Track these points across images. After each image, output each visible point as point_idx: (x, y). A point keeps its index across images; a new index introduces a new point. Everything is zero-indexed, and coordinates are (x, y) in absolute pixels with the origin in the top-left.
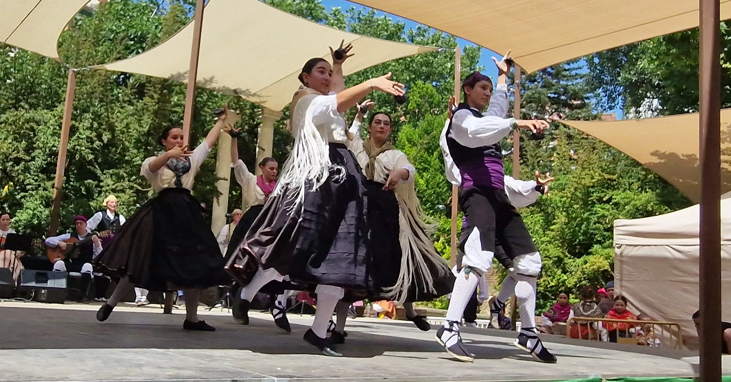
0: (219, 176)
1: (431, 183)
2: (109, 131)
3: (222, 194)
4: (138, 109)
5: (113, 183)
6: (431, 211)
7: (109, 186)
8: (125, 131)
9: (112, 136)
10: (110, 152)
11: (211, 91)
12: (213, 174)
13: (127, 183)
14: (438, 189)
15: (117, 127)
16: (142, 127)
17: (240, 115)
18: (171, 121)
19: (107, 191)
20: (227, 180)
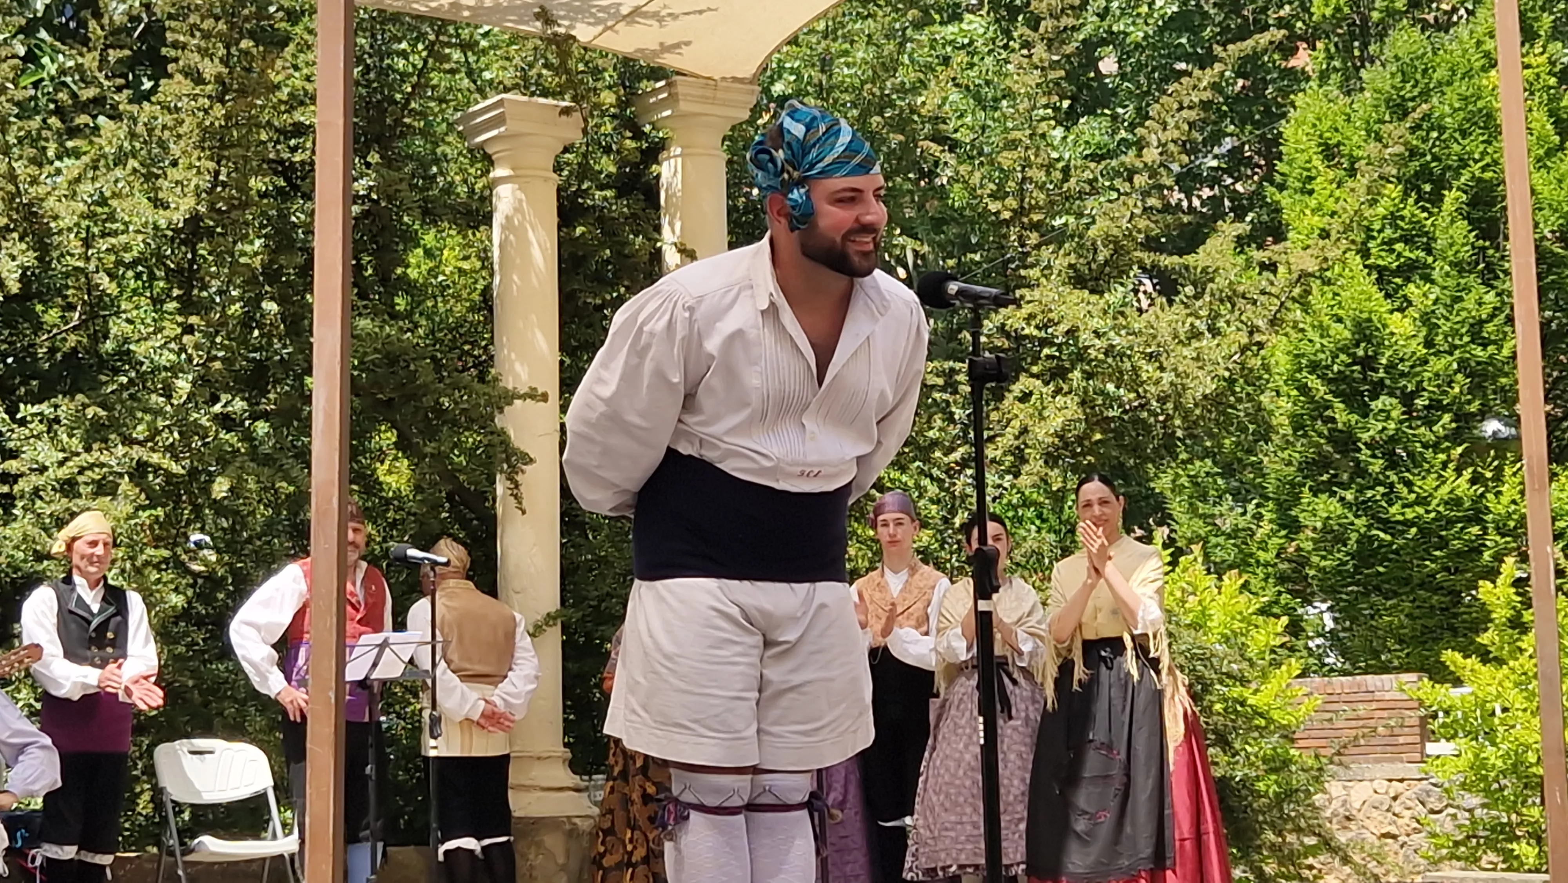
0: (509, 383)
1: (1445, 327)
2: (21, 239)
3: (531, 461)
4: (140, 129)
5: (61, 455)
6: (1460, 450)
7: (43, 469)
8: (96, 230)
9: (39, 259)
10: (38, 327)
11: (440, 24)
12: (482, 378)
13: (121, 450)
14: (1479, 351)
15: (56, 218)
16: (166, 207)
17: (577, 115)
18: (284, 169)
19: (36, 492)
20: (544, 397)
